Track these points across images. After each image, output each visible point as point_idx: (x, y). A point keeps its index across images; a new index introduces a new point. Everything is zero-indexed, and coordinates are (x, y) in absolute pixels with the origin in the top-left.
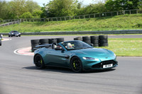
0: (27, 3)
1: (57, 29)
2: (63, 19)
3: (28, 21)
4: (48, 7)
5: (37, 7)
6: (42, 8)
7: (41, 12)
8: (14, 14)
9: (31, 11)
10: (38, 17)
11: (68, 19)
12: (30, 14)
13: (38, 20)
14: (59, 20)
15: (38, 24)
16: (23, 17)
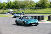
0: (30, 1)
1: (42, 12)
2: (44, 8)
3: (30, 8)
4: (38, 3)
5: (34, 3)
6: (36, 4)
7: (36, 5)
8: (25, 6)
9: (31, 4)
10: (34, 7)
11: (46, 8)
12: (31, 6)
13: (34, 8)
14: (42, 8)
15: (34, 10)
16: (28, 7)
